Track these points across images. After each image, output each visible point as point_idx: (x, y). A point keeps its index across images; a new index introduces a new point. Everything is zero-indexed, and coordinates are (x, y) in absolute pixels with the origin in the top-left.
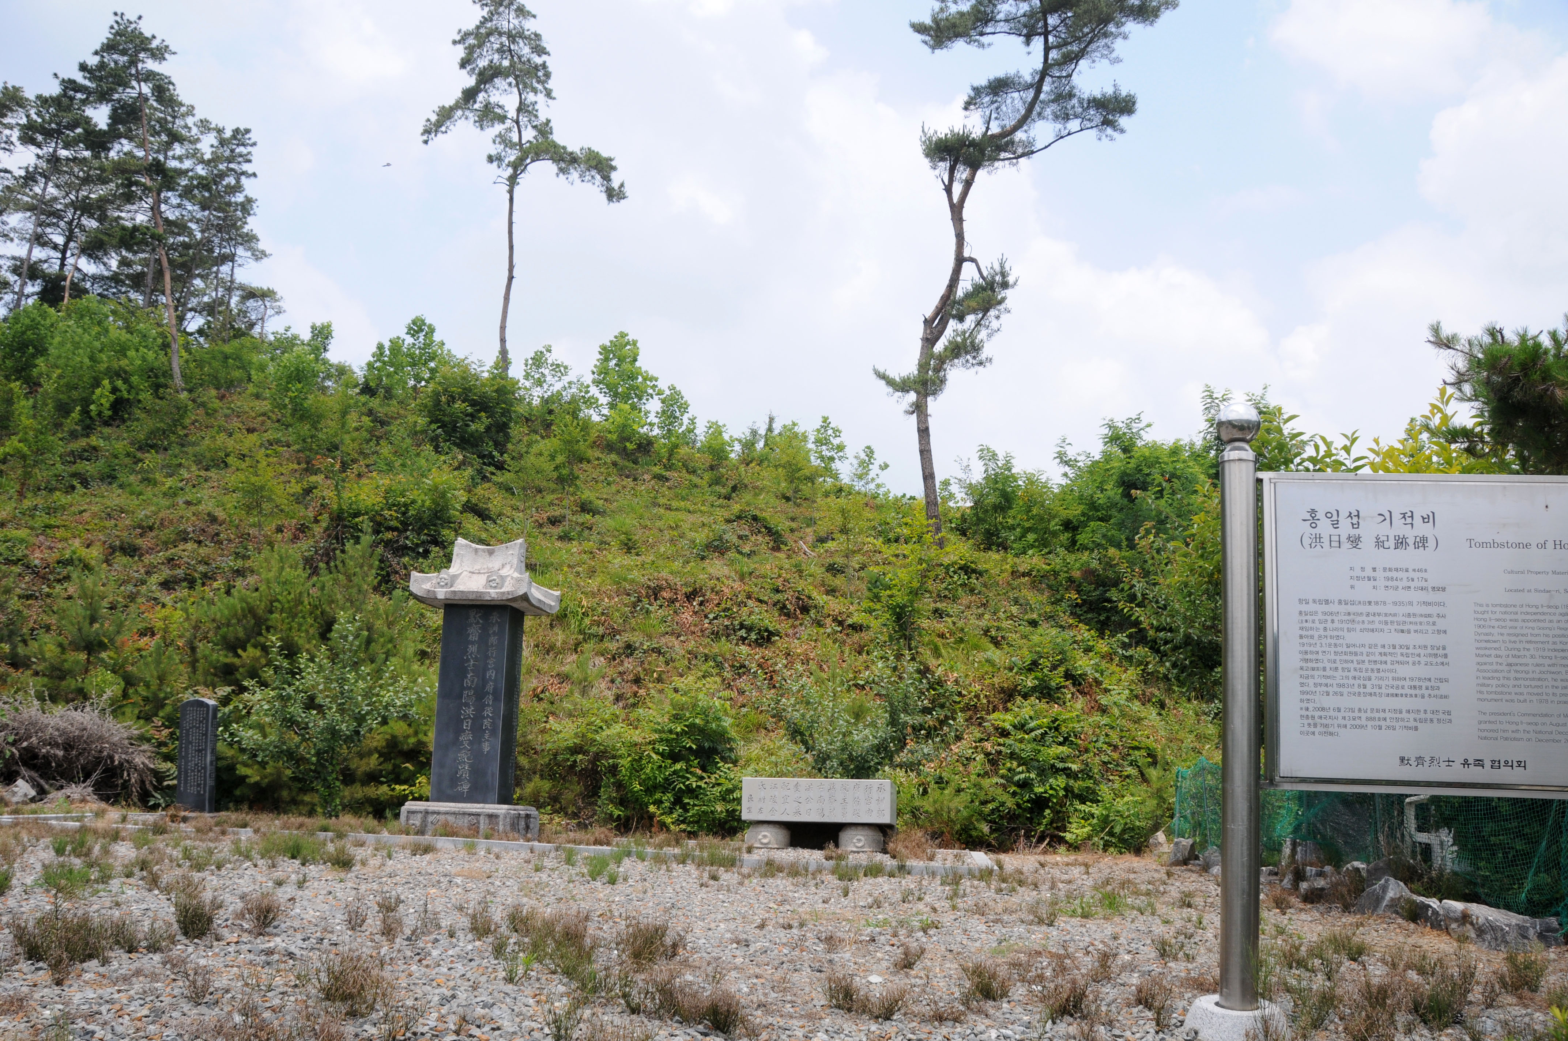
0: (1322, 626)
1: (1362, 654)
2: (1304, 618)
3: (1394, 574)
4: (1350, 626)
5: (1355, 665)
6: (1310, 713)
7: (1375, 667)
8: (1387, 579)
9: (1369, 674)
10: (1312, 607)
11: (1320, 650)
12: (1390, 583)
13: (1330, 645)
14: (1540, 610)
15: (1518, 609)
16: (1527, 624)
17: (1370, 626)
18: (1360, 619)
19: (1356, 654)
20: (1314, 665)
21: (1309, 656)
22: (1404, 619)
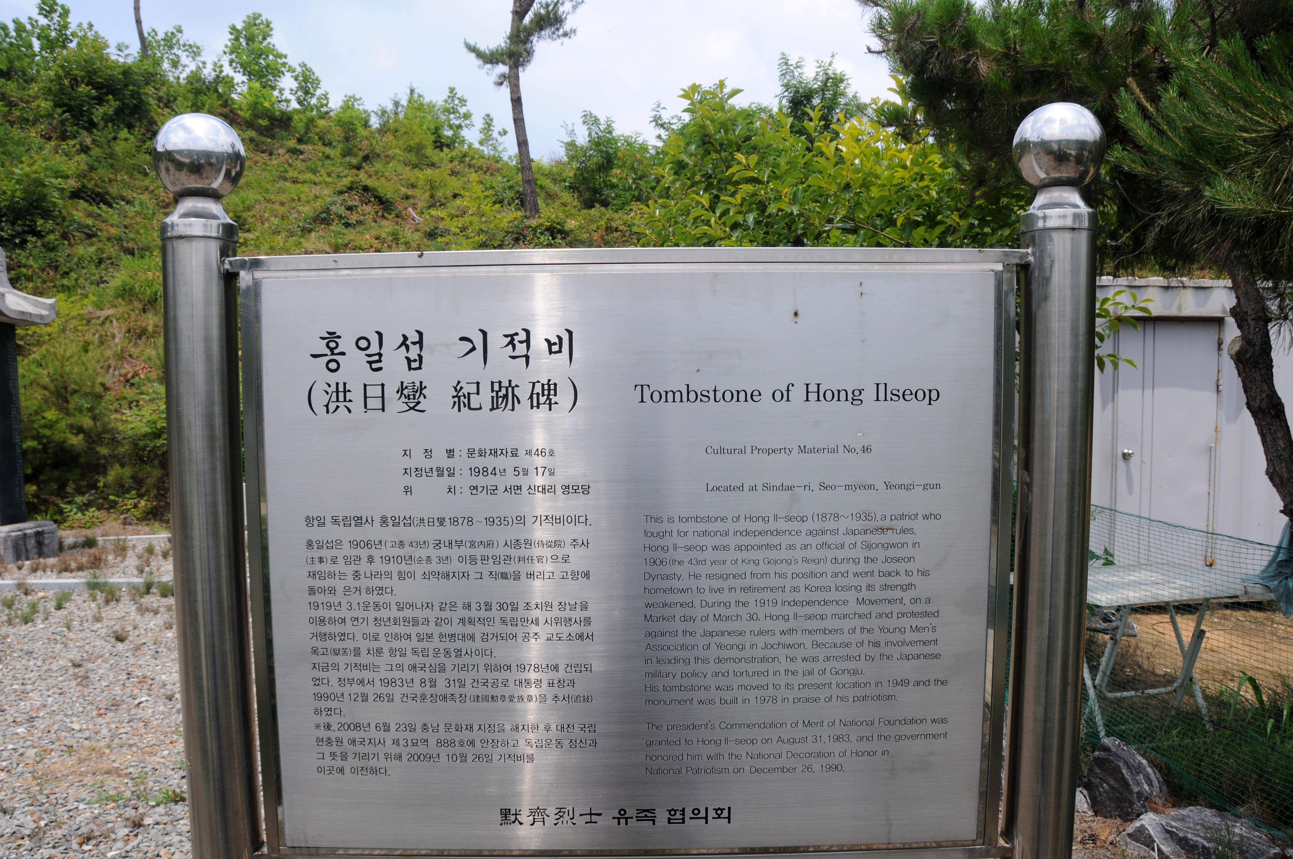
0: (349, 570)
1: (427, 621)
2: (317, 554)
3: (489, 462)
4: (404, 567)
5: (414, 643)
6: (333, 735)
7: (452, 646)
8: (476, 472)
9: (442, 659)
10: (330, 532)
11: (348, 615)
12: (480, 481)
13: (366, 606)
14: (772, 526)
15: (729, 526)
16: (744, 555)
17: (443, 568)
18: (423, 553)
19: (416, 622)
20: (337, 644)
21: (328, 629)
22: (508, 551)
